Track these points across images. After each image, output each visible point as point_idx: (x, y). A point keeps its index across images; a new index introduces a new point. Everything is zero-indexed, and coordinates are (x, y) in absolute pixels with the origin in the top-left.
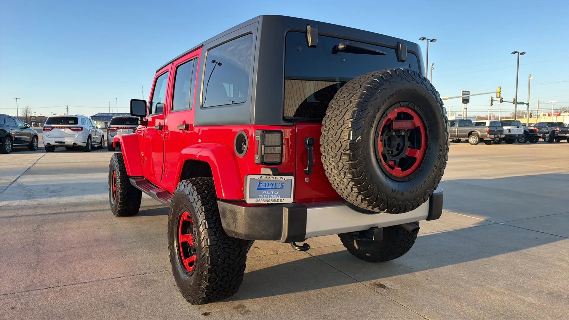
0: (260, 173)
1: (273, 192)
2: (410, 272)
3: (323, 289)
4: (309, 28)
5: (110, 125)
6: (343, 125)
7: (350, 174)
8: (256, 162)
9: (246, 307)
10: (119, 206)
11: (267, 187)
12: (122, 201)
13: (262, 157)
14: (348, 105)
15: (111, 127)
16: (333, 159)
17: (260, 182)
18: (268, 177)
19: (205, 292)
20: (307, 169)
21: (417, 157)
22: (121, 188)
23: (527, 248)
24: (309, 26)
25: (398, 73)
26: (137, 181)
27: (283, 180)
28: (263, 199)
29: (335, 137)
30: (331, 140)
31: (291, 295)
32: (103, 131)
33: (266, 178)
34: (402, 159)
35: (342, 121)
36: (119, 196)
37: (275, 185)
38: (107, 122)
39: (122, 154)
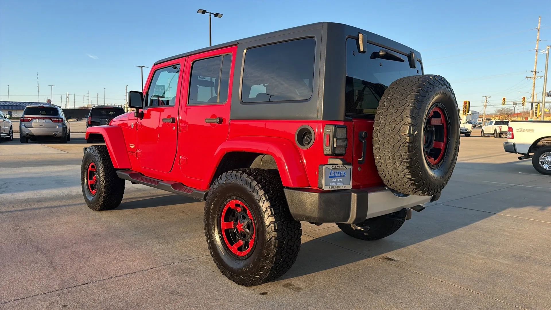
0: (327, 163)
1: (339, 180)
2: (403, 247)
3: (346, 265)
4: (361, 35)
5: (23, 115)
6: (402, 121)
7: (407, 163)
8: (325, 153)
9: (294, 285)
10: (102, 200)
11: (335, 176)
12: (106, 194)
13: (334, 149)
14: (404, 104)
15: (25, 117)
16: (389, 151)
17: (331, 171)
18: (337, 166)
19: (269, 273)
20: (361, 159)
21: (442, 148)
22: (105, 181)
23: (474, 223)
24: (361, 34)
25: (436, 79)
26: (130, 173)
27: (346, 169)
28: (333, 186)
29: (393, 131)
30: (389, 134)
31: (324, 272)
32: (11, 121)
33: (335, 168)
34: (431, 150)
35: (400, 118)
36: (103, 189)
37: (341, 173)
38: (11, 111)
39: (106, 147)
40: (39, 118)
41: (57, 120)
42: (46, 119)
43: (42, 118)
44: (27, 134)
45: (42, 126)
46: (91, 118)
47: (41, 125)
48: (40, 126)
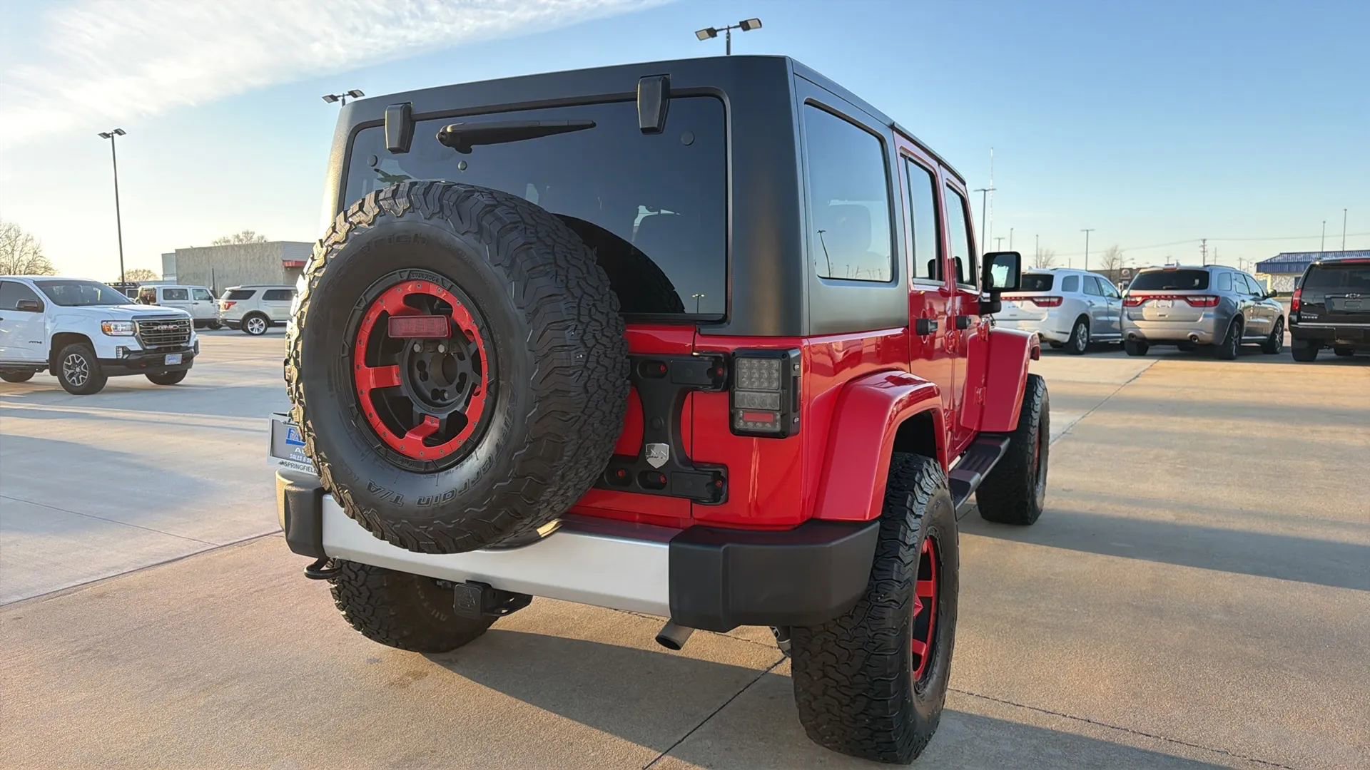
40: (1160, 298)
41: (1203, 302)
42: (1175, 299)
43: (1166, 298)
44: (1131, 335)
45: (1164, 316)
46: (1301, 294)
47: (1161, 314)
48: (1160, 316)
